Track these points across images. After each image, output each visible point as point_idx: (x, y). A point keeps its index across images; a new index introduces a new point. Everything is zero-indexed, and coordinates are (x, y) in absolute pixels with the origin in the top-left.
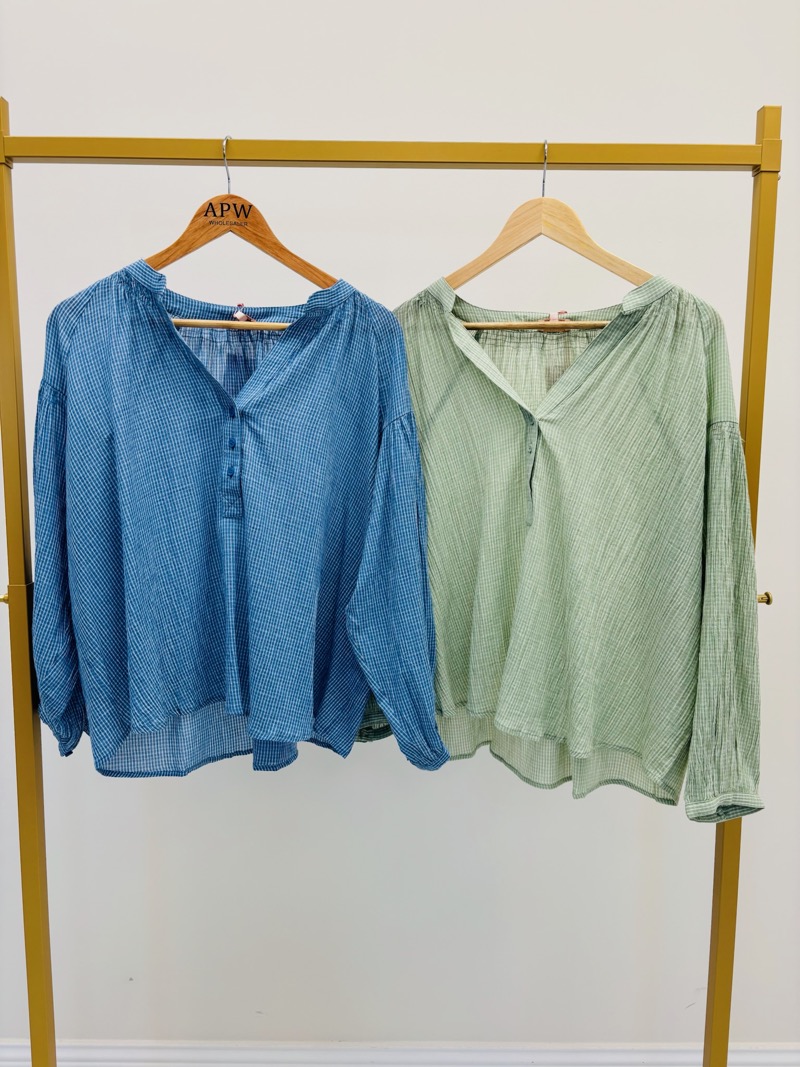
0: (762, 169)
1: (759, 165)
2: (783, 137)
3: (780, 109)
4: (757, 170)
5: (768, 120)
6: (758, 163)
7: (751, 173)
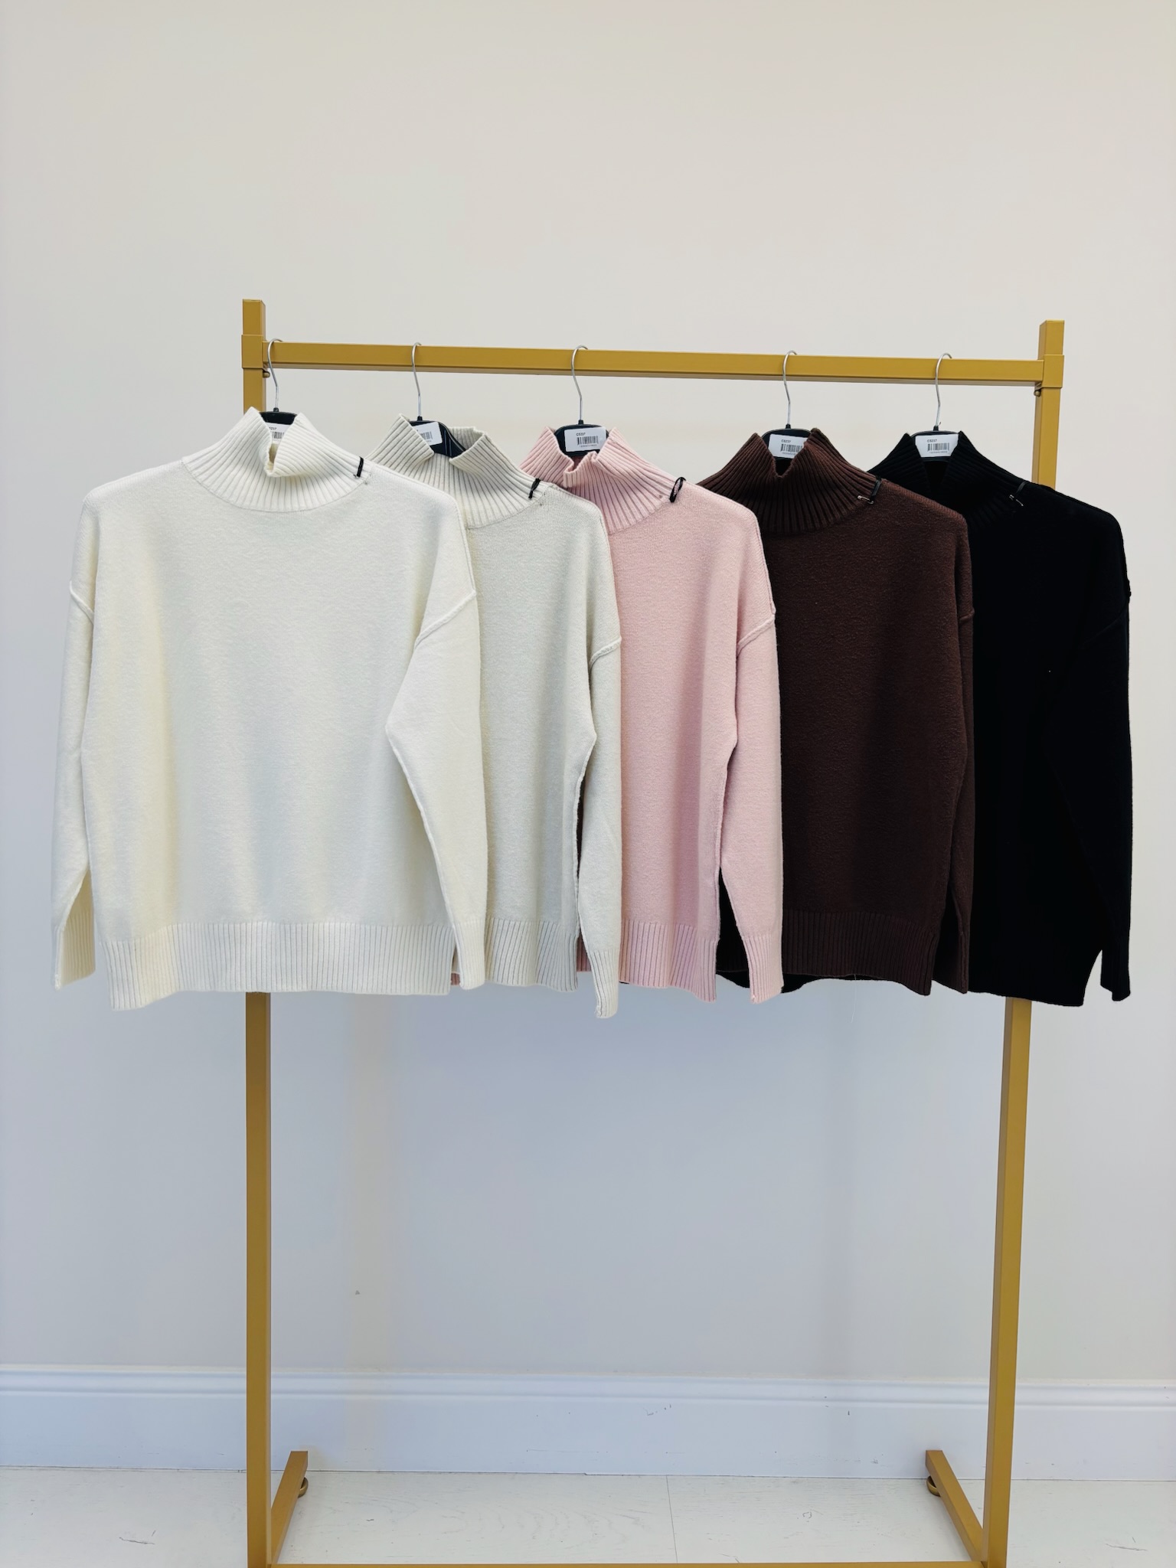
0: (1043, 386)
1: (1041, 382)
2: (1064, 354)
3: (1062, 324)
4: (1038, 383)
5: (1051, 335)
6: (1040, 379)
7: (1032, 389)
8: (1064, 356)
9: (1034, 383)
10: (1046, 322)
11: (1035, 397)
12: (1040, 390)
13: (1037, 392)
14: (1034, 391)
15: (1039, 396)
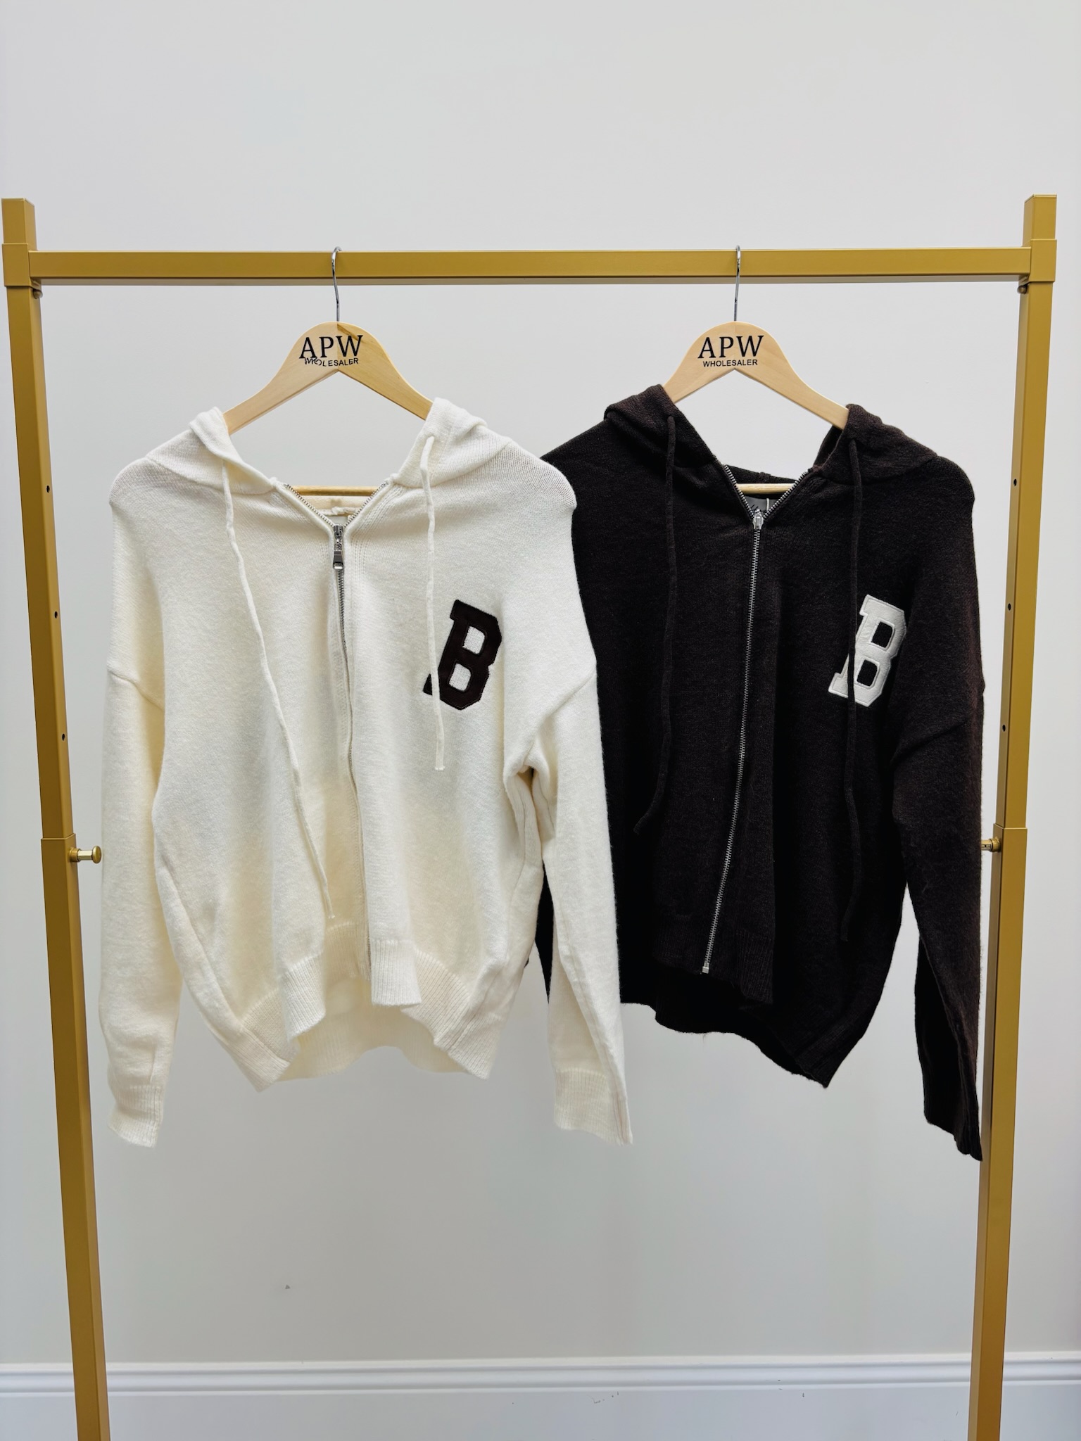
8: (1056, 241)
9: (1018, 276)
10: (1034, 199)
11: (1019, 295)
12: (1026, 286)
13: (1023, 289)
14: (1018, 286)
15: (1025, 292)
